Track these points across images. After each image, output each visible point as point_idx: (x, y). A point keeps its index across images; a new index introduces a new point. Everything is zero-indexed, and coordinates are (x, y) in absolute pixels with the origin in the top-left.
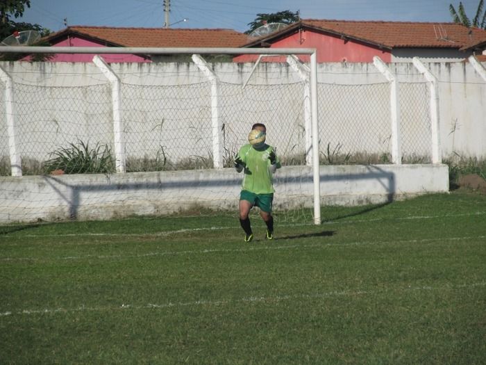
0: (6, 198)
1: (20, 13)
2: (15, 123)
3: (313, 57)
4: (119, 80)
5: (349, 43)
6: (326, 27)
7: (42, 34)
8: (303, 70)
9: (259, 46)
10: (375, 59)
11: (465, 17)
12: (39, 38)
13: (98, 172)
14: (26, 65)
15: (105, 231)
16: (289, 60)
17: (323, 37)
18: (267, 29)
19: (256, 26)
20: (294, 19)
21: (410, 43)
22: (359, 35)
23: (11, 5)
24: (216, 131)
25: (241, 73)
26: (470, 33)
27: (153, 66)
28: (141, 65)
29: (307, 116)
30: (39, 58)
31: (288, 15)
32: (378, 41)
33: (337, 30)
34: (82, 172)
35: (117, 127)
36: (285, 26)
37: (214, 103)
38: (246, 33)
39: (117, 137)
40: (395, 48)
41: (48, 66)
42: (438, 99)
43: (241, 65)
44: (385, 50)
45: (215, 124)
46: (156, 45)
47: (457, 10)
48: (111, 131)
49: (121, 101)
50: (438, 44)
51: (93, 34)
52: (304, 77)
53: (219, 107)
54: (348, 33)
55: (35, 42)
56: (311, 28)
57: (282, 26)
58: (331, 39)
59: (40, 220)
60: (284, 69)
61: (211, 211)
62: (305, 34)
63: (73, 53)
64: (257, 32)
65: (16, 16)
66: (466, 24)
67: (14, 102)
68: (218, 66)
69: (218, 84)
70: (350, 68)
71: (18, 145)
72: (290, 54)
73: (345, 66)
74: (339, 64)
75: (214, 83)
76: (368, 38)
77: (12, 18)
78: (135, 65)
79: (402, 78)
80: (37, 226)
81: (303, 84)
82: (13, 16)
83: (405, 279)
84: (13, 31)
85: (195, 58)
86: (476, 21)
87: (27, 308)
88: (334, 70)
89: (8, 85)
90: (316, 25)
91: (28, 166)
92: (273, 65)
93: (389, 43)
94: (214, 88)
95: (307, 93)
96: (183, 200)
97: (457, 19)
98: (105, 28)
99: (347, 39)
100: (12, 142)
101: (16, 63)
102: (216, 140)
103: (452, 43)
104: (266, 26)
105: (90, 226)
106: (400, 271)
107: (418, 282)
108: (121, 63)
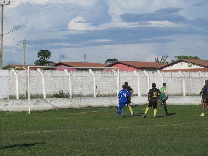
0: (42, 104)
1: (49, 58)
2: (45, 85)
3: (119, 70)
4: (71, 75)
5: (129, 67)
6: (123, 63)
7: (54, 64)
8: (116, 73)
9: (107, 67)
10: (134, 70)
11: (158, 60)
12: (53, 65)
13: (65, 97)
14: (49, 71)
15: (67, 112)
16: (113, 70)
17: (123, 65)
18: (109, 63)
19: (107, 62)
20: (116, 61)
21: (144, 67)
22: (132, 65)
23: (46, 56)
24: (94, 88)
25: (102, 73)
26: (159, 64)
27: (80, 72)
28: (77, 71)
29: (117, 84)
30: (53, 69)
31: (114, 59)
32: (137, 66)
33: (126, 63)
34: (61, 97)
35: (70, 86)
36: (114, 62)
37: (94, 81)
38: (104, 64)
39: (70, 89)
40: (141, 68)
41: (54, 71)
42: (150, 81)
43: (102, 71)
44: (138, 68)
45: (94, 86)
46: (82, 66)
47: (156, 59)
48: (69, 87)
49: (71, 80)
50: (151, 67)
51: (66, 64)
52: (116, 75)
53: (95, 82)
54: (129, 64)
55: (52, 65)
56: (120, 63)
57: (113, 62)
58: (125, 66)
59: (51, 109)
60: (112, 73)
61: (93, 107)
62: (118, 65)
63: (59, 68)
64: (107, 64)
65: (48, 59)
66: (158, 62)
67: (45, 80)
68: (96, 72)
69: (95, 76)
70: (129, 73)
71: (45, 91)
72: (113, 69)
73: (128, 72)
74: (126, 72)
75: (94, 76)
76: (134, 65)
77: (47, 60)
78: (75, 72)
79: (142, 75)
80: (50, 111)
81: (116, 76)
82: (47, 59)
83: (139, 124)
84: (46, 63)
85: (89, 70)
86: (161, 62)
87: (44, 130)
88: (125, 73)
89: (43, 76)
90: (121, 62)
91: (49, 96)
92: (110, 72)
93: (139, 67)
94: (94, 77)
95: (117, 78)
96: (86, 105)
97: (156, 61)
98: (69, 62)
99: (129, 66)
100: (44, 90)
101: (46, 71)
102: (94, 90)
103: (155, 67)
104: (109, 62)
105: (63, 111)
106: (138, 122)
107: (142, 125)
108: (72, 71)
